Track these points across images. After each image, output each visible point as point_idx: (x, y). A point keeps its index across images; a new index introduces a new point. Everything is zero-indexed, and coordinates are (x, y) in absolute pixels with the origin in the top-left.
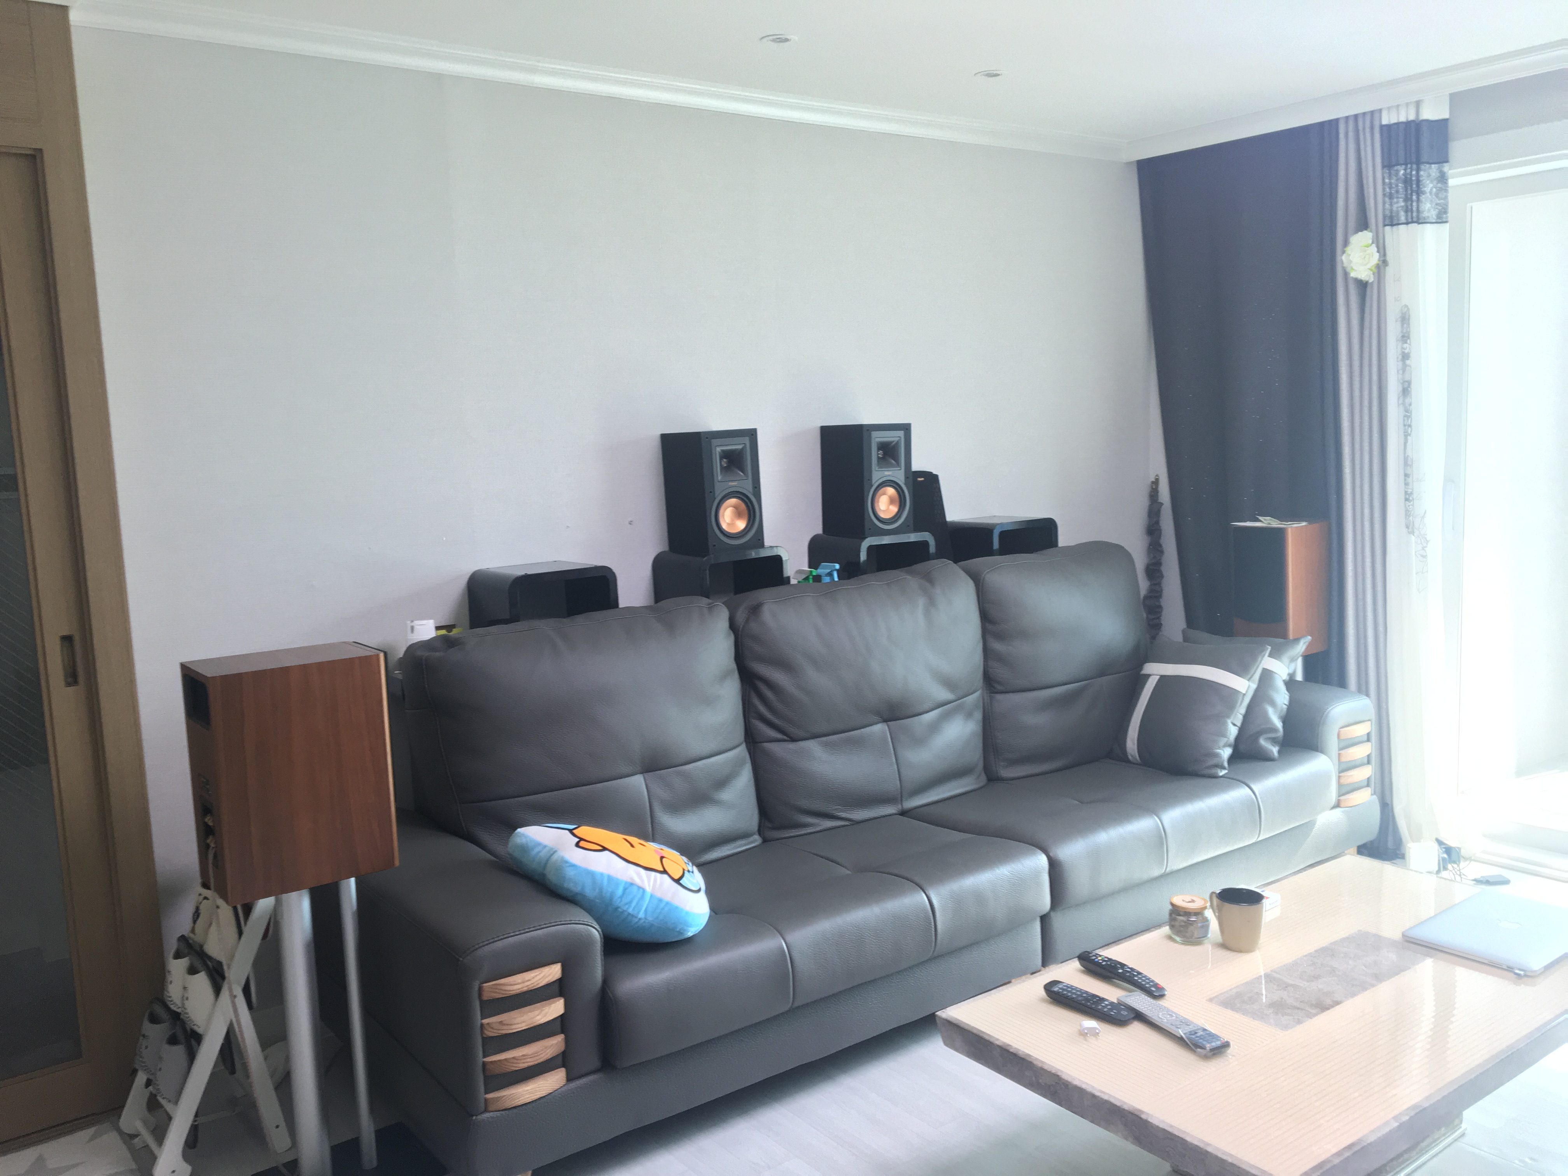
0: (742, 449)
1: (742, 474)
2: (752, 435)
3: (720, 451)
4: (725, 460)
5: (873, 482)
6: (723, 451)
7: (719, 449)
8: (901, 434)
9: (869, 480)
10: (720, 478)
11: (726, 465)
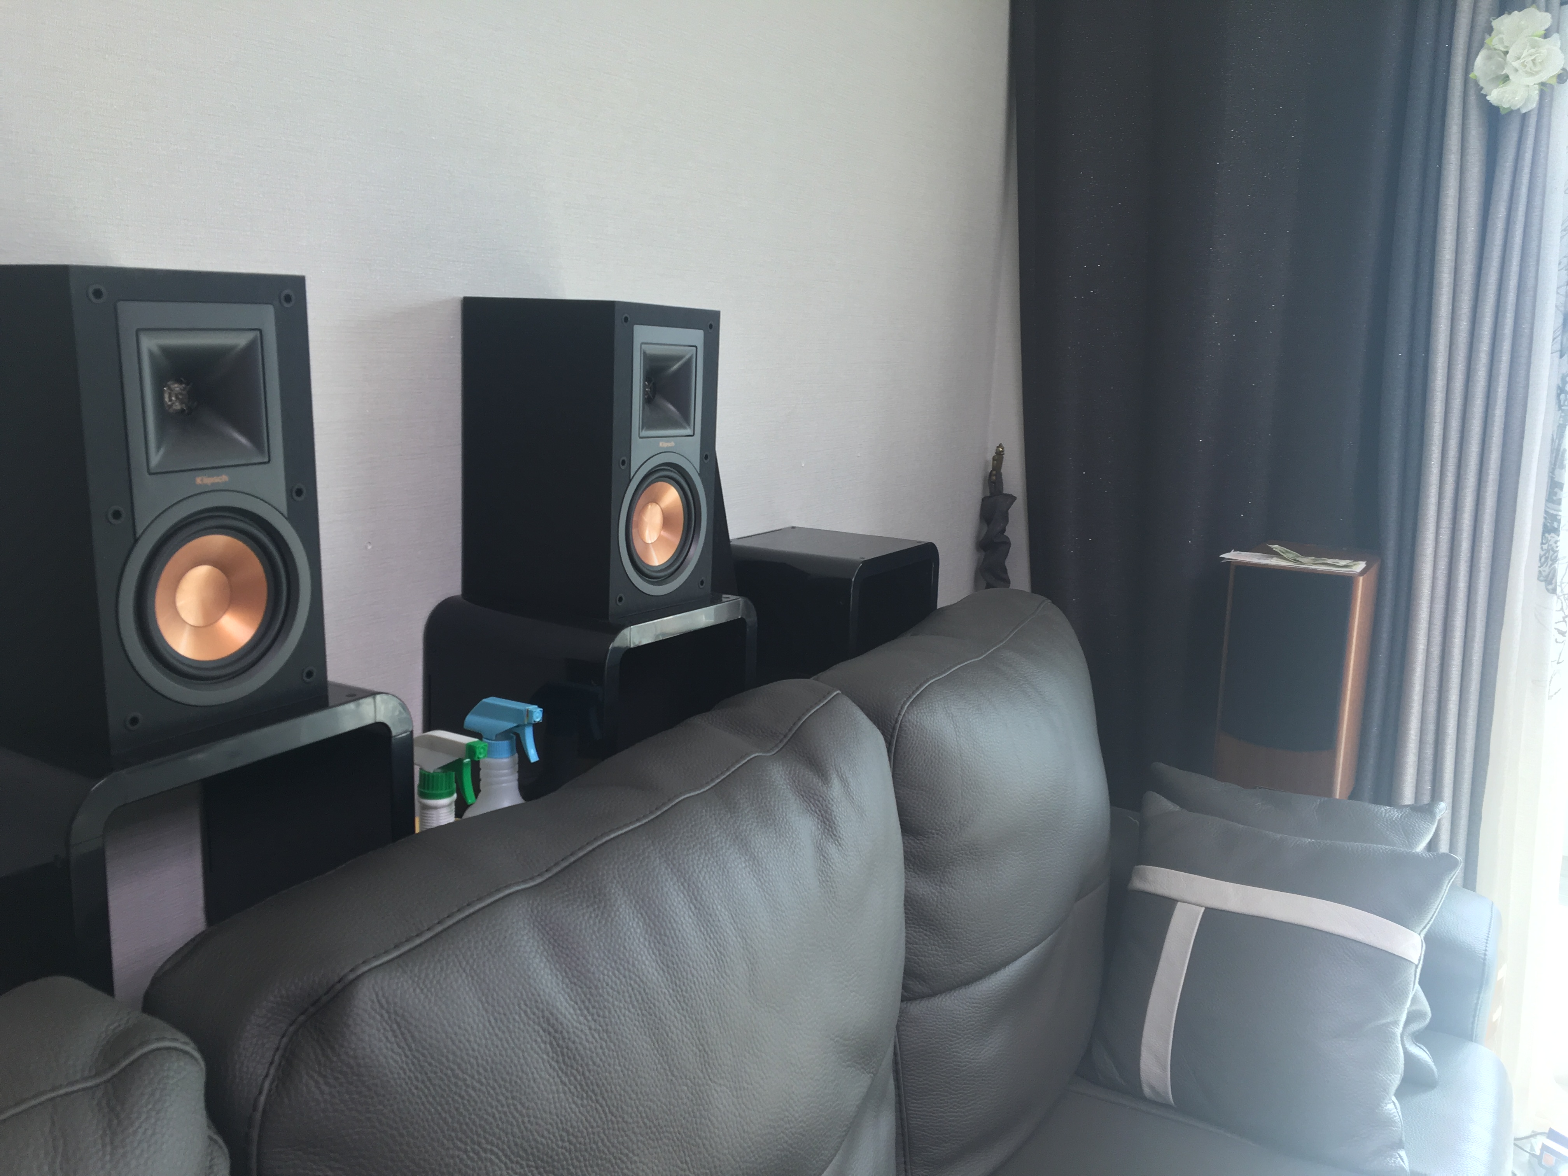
0: (251, 347)
1: (243, 440)
2: (288, 299)
3: (155, 350)
4: (177, 387)
5: (633, 469)
6: (169, 353)
7: (150, 344)
8: (696, 336)
9: (623, 462)
10: (155, 459)
11: (177, 406)
